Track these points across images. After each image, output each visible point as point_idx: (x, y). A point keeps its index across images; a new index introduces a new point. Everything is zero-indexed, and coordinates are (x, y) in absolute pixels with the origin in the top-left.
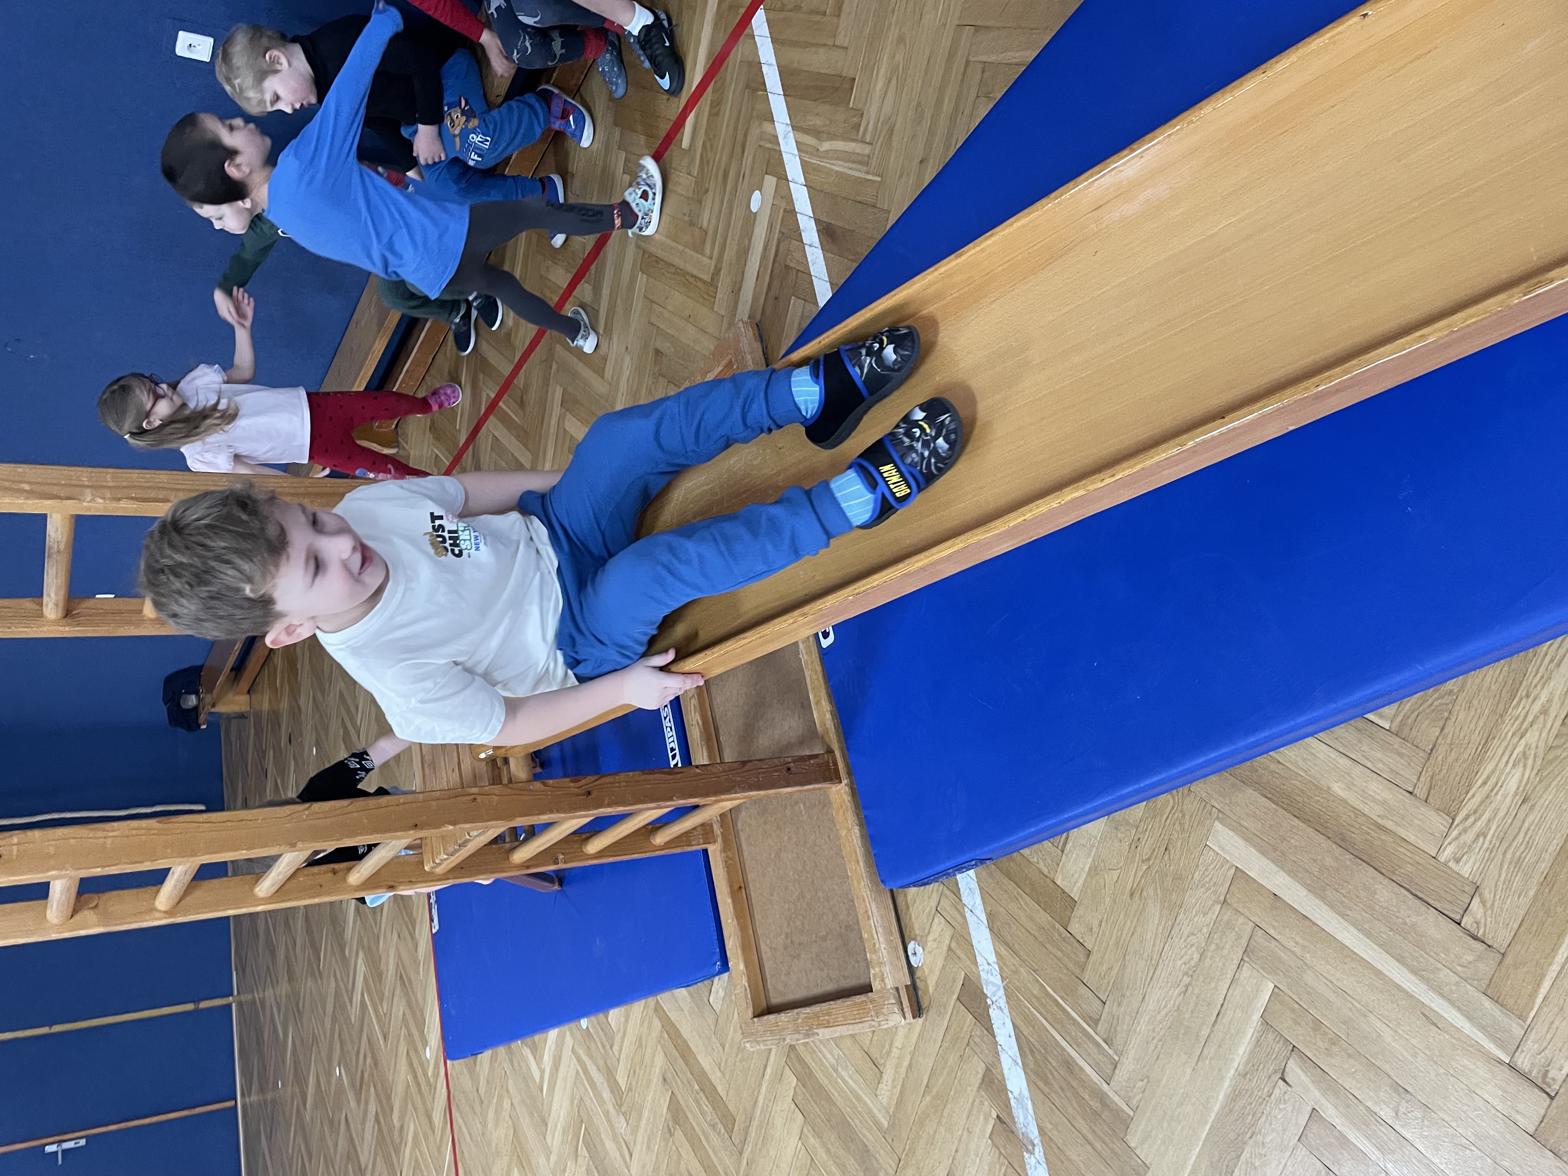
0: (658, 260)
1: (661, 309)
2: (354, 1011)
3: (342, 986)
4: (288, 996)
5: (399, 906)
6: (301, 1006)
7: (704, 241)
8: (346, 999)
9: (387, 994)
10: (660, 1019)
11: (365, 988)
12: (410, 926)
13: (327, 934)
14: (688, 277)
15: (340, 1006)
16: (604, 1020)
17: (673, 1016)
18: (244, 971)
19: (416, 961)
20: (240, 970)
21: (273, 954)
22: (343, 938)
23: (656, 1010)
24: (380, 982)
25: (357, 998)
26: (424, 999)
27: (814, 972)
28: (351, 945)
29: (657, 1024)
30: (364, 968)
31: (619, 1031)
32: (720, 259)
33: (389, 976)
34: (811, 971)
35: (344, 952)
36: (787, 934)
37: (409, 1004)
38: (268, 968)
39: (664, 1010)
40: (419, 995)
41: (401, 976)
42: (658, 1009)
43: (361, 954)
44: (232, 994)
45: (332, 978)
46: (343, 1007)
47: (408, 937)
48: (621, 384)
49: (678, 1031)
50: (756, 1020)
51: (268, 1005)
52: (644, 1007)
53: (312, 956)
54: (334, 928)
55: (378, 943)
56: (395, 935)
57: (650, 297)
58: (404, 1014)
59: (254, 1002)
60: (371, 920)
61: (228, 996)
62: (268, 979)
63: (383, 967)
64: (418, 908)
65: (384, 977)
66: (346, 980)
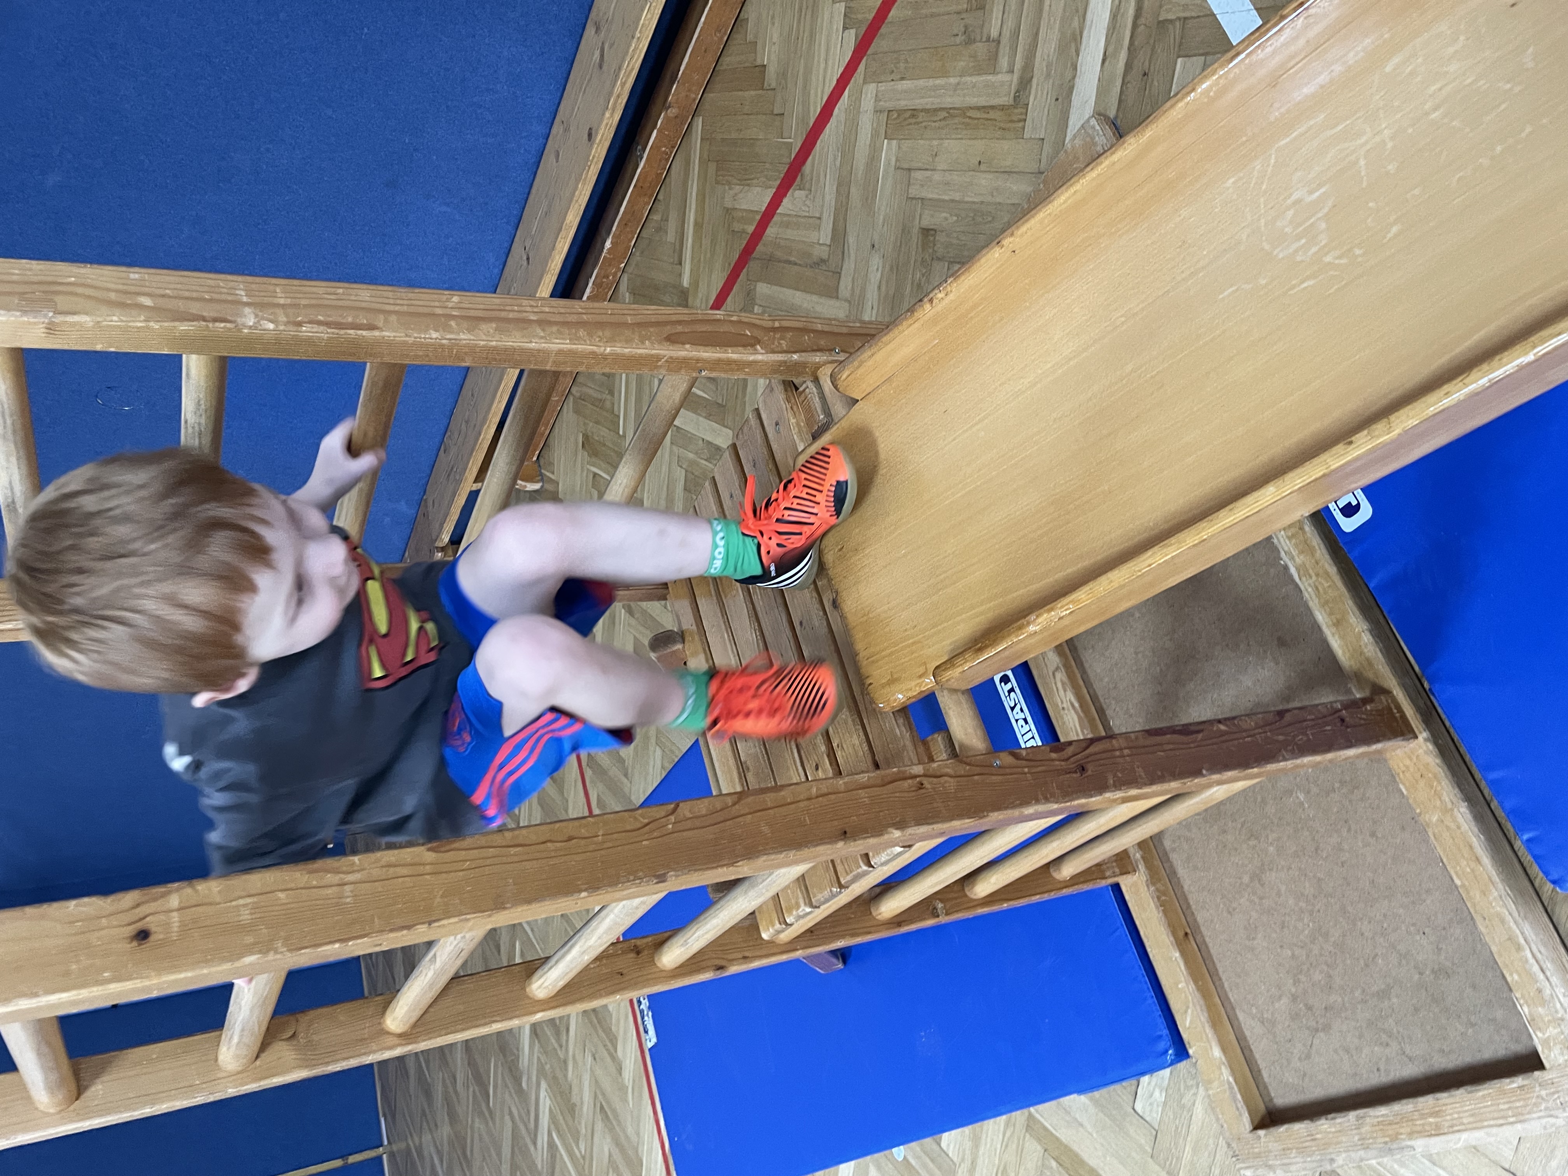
0: (914, 112)
1: (929, 173)
2: (540, 1156)
3: (522, 1127)
4: (451, 1143)
5: (591, 1022)
6: (468, 1153)
7: (994, 57)
8: (528, 1141)
9: (583, 1131)
10: (1039, 1140)
11: (552, 1126)
12: (609, 1044)
13: (496, 1066)
14: (970, 113)
15: (519, 1148)
16: (935, 1147)
17: (1064, 1134)
18: (394, 1117)
19: (623, 1089)
20: (389, 1117)
21: (428, 1094)
22: (517, 1068)
23: (1028, 1128)
24: (573, 1118)
25: (543, 1139)
26: (638, 1134)
27: (1366, 1051)
28: (529, 1078)
29: (1033, 1149)
30: (548, 1102)
31: (963, 1160)
32: (1028, 66)
33: (585, 1109)
34: (1359, 1049)
35: (520, 1085)
36: (1294, 998)
37: (617, 1143)
38: (423, 1111)
39: (1045, 1129)
40: (630, 1130)
41: (602, 1107)
42: (1032, 1125)
43: (544, 1085)
44: (381, 1145)
45: (507, 1118)
46: (525, 1152)
47: (608, 1059)
48: (869, 295)
49: (1076, 1155)
50: (1261, 1133)
51: (426, 1153)
52: (1007, 1125)
53: (478, 1094)
54: (505, 1056)
55: (566, 1070)
56: (589, 1059)
57: (906, 166)
58: (610, 1155)
59: (408, 1150)
60: (553, 1041)
61: (378, 1147)
62: (425, 1124)
63: (575, 1099)
64: (618, 1020)
65: (577, 1109)
66: (526, 1119)
